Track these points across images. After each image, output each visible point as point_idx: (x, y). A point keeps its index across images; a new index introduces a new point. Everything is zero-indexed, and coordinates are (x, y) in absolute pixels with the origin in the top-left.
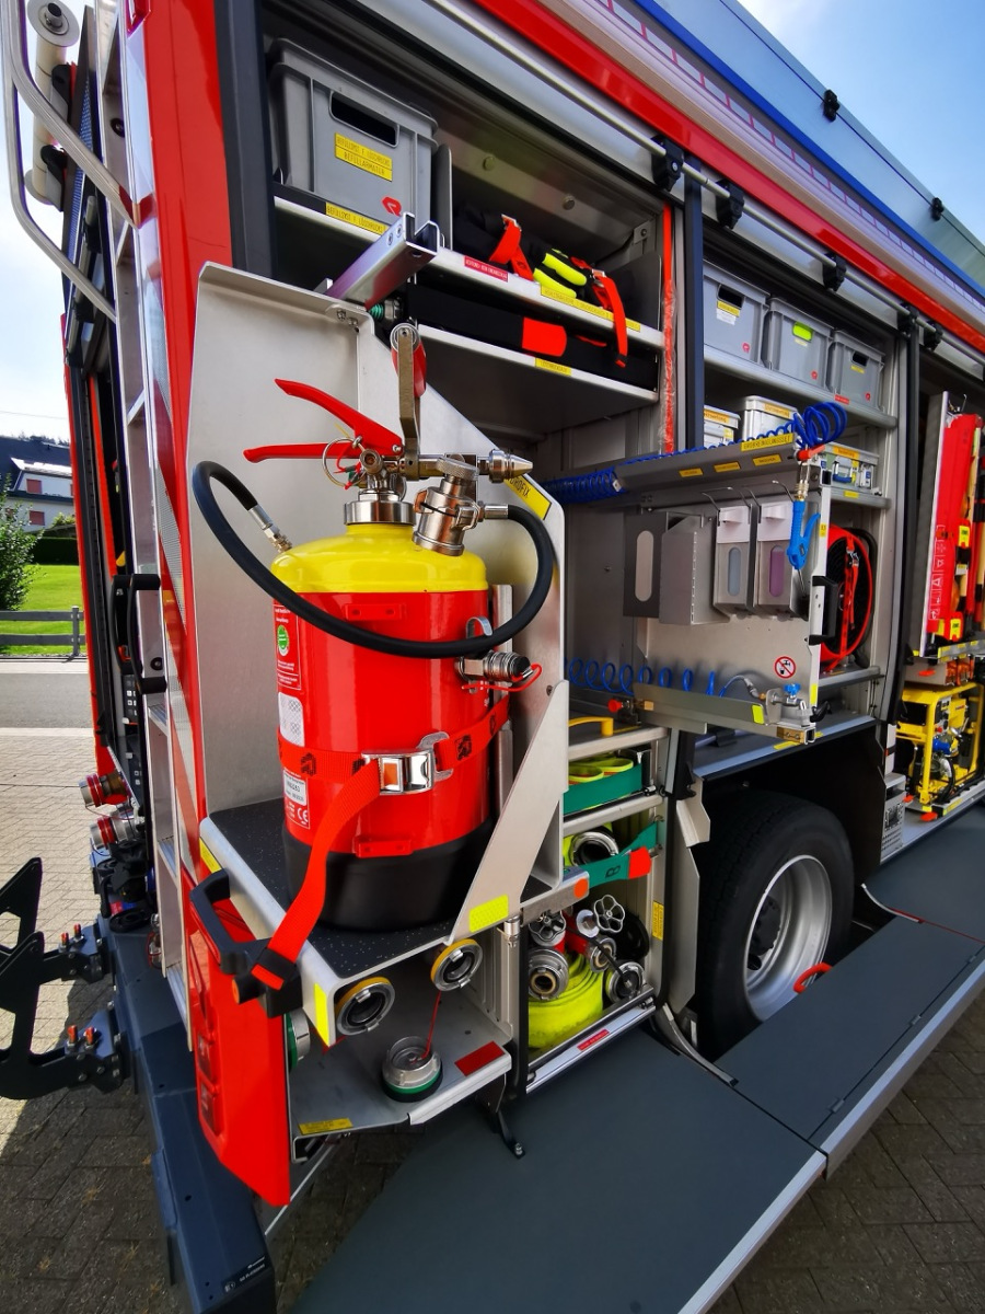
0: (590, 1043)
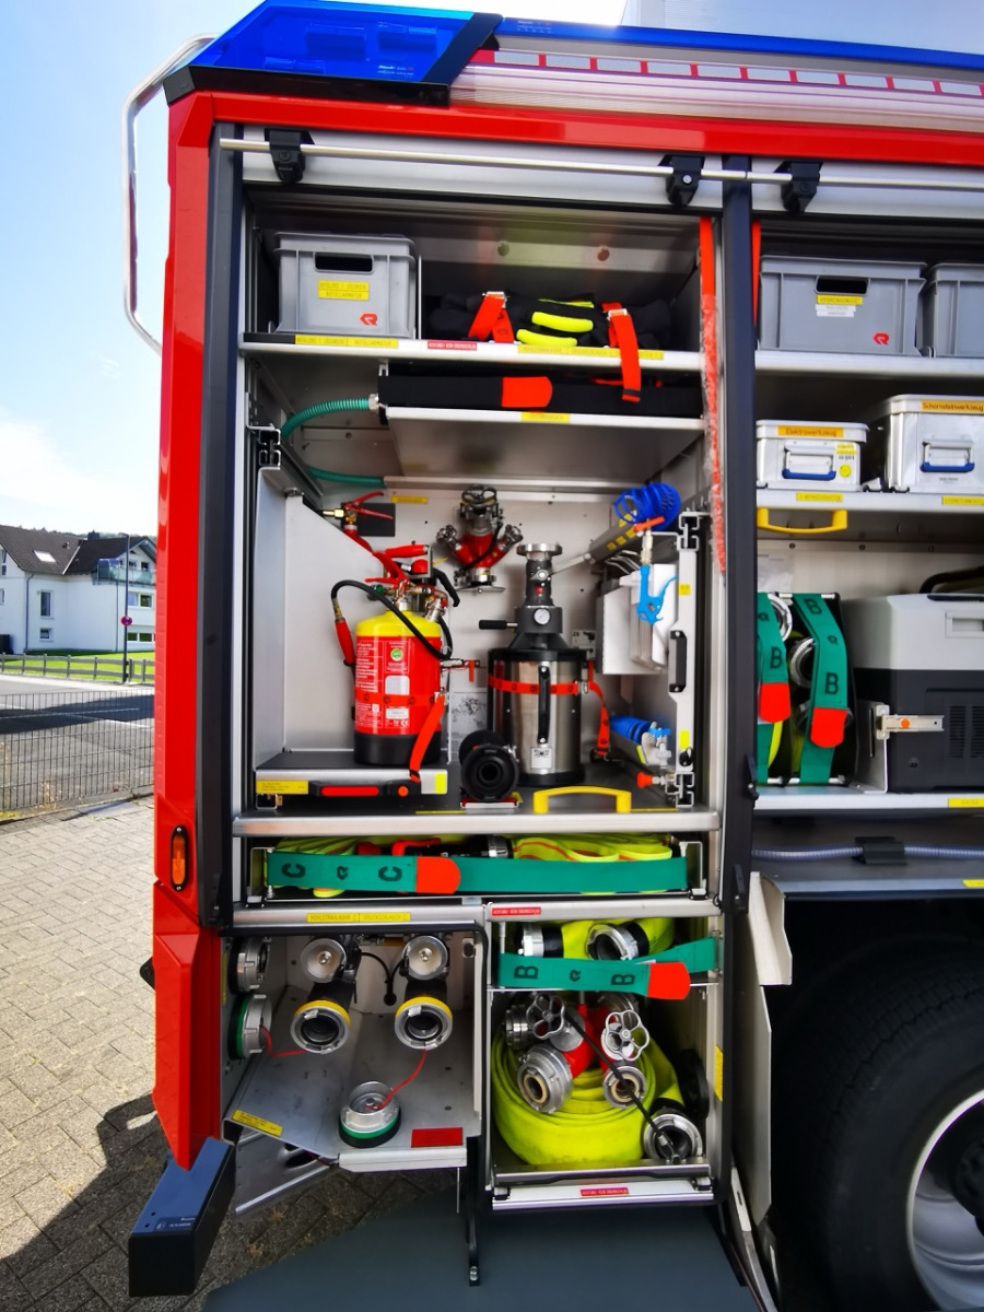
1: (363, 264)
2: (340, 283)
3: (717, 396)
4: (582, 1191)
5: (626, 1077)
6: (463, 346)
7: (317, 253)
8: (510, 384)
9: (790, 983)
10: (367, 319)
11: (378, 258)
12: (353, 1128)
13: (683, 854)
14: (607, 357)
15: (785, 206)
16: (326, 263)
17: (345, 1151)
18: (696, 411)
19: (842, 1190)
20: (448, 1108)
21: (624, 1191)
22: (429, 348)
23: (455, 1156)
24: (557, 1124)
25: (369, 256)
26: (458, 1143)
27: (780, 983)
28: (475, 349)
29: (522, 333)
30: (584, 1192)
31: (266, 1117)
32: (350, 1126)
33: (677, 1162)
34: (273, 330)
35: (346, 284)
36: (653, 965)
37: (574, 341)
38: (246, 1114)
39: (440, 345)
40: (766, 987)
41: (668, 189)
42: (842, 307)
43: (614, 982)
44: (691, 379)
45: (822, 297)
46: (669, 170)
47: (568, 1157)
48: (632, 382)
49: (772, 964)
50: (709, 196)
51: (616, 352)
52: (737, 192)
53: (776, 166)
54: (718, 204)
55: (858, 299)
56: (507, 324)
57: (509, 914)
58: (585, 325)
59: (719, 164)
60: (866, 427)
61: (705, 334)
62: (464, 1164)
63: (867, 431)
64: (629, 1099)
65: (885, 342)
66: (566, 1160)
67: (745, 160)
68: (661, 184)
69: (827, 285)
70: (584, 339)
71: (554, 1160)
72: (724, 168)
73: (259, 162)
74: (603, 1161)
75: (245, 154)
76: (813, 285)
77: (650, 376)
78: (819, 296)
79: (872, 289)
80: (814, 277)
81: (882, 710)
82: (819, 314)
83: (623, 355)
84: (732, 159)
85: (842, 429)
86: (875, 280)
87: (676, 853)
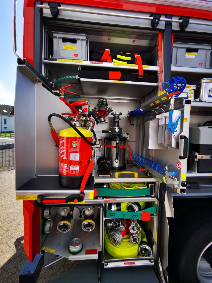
0: (128, 263)
1: (74, 41)
2: (69, 46)
3: (161, 77)
4: (124, 263)
5: (135, 237)
6: (99, 63)
7: (63, 38)
8: (111, 73)
9: (174, 217)
10: (75, 55)
11: (78, 39)
12: (72, 250)
13: (150, 187)
14: (135, 67)
15: (180, 29)
16: (65, 40)
17: (70, 256)
18: (156, 81)
19: (183, 262)
20: (94, 244)
21: (134, 263)
22: (91, 63)
23: (95, 256)
24: (119, 248)
25: (76, 39)
26: (96, 253)
27: (171, 217)
28: (102, 64)
29: (114, 60)
30: (125, 264)
31: (51, 248)
32: (71, 249)
33: (146, 256)
34: (51, 57)
35: (70, 46)
36: (142, 213)
37: (127, 63)
38: (46, 248)
39: (94, 63)
40: (168, 218)
41: (151, 23)
42: (191, 56)
43: (133, 217)
44: (155, 73)
45: (187, 53)
46: (152, 18)
47: (121, 255)
48: (141, 73)
49: (169, 213)
50: (161, 26)
51: (137, 65)
52: (169, 24)
53: (178, 18)
54: (164, 28)
55: (196, 54)
56: (110, 58)
57: (109, 201)
58: (129, 58)
59: (164, 17)
60: (196, 86)
61: (159, 61)
62: (98, 258)
63: (196, 87)
64: (136, 242)
65: (202, 65)
66: (121, 256)
67: (171, 16)
68: (149, 22)
69: (189, 50)
70: (129, 62)
71: (118, 256)
72: (166, 18)
73: (47, 12)
74: (129, 256)
75: (43, 9)
76: (185, 50)
77: (145, 72)
78: (186, 53)
79: (199, 51)
80: (186, 48)
81: (197, 154)
82: (186, 57)
83: (139, 66)
84: (168, 16)
85: (190, 86)
86: (200, 49)
87: (148, 187)
